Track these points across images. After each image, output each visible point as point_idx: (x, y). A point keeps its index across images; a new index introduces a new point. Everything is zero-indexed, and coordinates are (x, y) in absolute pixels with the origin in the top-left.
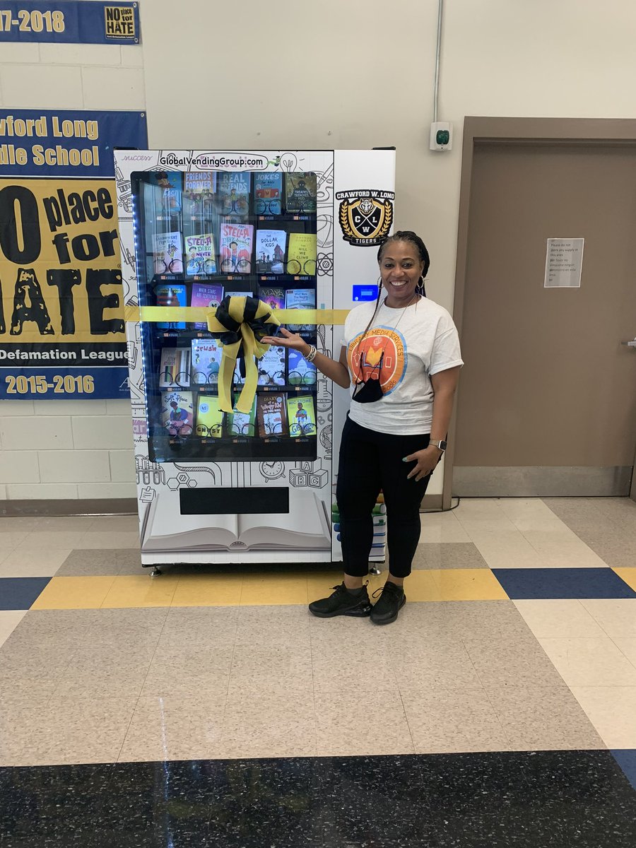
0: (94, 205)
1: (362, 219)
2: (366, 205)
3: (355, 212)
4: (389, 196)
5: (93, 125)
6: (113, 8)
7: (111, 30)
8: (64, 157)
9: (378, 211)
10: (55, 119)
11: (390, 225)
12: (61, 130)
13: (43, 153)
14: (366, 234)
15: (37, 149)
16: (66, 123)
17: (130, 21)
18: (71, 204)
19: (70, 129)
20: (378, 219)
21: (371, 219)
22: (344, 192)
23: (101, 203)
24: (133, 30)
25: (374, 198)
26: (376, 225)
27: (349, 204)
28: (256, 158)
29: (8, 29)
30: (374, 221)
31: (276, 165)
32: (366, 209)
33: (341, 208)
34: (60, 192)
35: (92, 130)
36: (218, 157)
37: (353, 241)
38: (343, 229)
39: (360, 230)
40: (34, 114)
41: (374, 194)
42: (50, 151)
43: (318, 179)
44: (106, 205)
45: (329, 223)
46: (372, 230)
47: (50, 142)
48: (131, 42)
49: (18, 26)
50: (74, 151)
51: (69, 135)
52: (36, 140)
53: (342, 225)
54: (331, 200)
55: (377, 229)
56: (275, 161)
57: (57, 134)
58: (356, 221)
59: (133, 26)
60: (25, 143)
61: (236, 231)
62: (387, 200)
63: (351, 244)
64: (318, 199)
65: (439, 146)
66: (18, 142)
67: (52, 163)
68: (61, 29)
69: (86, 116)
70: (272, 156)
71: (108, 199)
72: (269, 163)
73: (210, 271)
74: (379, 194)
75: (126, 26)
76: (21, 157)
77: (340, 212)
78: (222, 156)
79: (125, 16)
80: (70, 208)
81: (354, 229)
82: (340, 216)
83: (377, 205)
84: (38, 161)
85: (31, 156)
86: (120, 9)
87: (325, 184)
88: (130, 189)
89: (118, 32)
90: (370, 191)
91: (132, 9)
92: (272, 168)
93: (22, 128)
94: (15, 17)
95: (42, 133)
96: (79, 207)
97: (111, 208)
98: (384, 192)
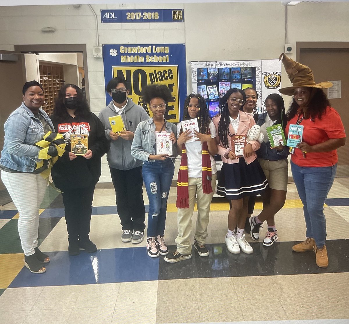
0: (166, 75)
1: (271, 81)
2: (272, 76)
3: (269, 79)
4: (280, 73)
5: (167, 48)
6: (175, 11)
7: (174, 18)
8: (156, 59)
9: (276, 78)
10: (154, 47)
11: (280, 82)
12: (156, 50)
13: (150, 58)
14: (272, 85)
15: (147, 57)
16: (158, 48)
17: (181, 15)
18: (159, 74)
19: (159, 50)
20: (276, 80)
21: (274, 80)
22: (265, 73)
23: (169, 74)
24: (182, 18)
25: (275, 74)
26: (276, 82)
27: (266, 76)
28: (237, 63)
29: (139, 18)
30: (275, 81)
31: (243, 65)
32: (272, 78)
33: (264, 77)
34: (155, 71)
35: (166, 50)
36: (225, 63)
37: (268, 87)
38: (265, 84)
39: (270, 84)
40: (147, 45)
41: (275, 73)
42: (152, 57)
43: (257, 69)
44: (171, 75)
45: (260, 82)
46: (274, 84)
47: (152, 54)
48: (181, 21)
49: (143, 18)
50: (160, 57)
51: (158, 52)
52: (147, 54)
53: (265, 83)
54: (261, 75)
55: (276, 83)
56: (243, 64)
57: (154, 52)
58: (269, 81)
59: (182, 16)
60: (144, 55)
61: (225, 84)
62: (279, 74)
63: (268, 88)
64: (257, 75)
65: (288, 52)
66: (141, 54)
67: (152, 61)
68: (157, 17)
69: (164, 45)
70: (242, 62)
71: (172, 73)
72: (241, 64)
73: (217, 98)
74: (276, 73)
75: (179, 17)
76: (142, 60)
77: (264, 79)
78: (226, 63)
79: (179, 13)
80: (158, 76)
81: (269, 84)
82: (264, 80)
83: (276, 76)
84: (148, 61)
85: (145, 59)
86: (177, 11)
87: (259, 70)
88: (196, 74)
89: (177, 19)
90: (273, 72)
91: (182, 12)
92: (242, 66)
93: (143, 50)
94: (142, 14)
95: (150, 51)
96: (161, 75)
97: (172, 76)
98: (278, 72)
